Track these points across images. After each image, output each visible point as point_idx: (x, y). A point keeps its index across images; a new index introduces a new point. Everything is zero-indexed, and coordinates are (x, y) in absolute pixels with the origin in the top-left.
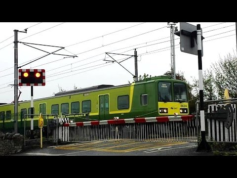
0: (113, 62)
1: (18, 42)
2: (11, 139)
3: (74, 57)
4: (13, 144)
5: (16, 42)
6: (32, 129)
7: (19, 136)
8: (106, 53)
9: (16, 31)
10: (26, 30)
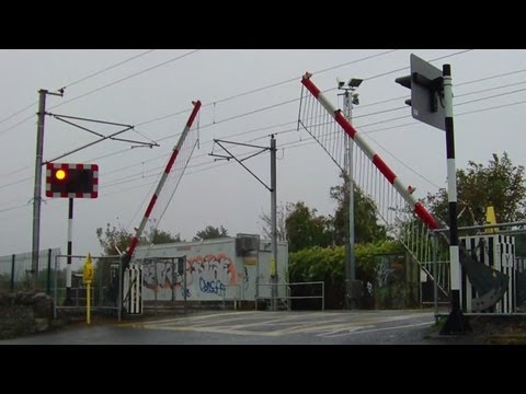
0: (228, 159)
1: (45, 113)
2: (28, 303)
3: (151, 146)
4: (32, 314)
5: (42, 114)
6: (69, 285)
7: (44, 298)
8: (216, 141)
9: (43, 93)
10: (62, 91)
